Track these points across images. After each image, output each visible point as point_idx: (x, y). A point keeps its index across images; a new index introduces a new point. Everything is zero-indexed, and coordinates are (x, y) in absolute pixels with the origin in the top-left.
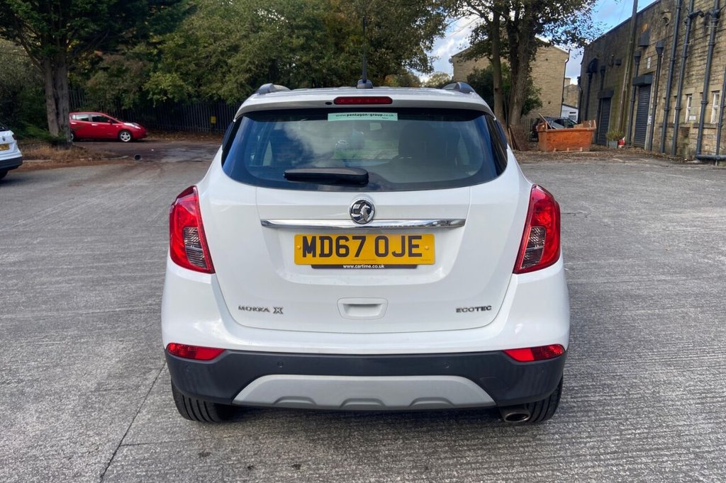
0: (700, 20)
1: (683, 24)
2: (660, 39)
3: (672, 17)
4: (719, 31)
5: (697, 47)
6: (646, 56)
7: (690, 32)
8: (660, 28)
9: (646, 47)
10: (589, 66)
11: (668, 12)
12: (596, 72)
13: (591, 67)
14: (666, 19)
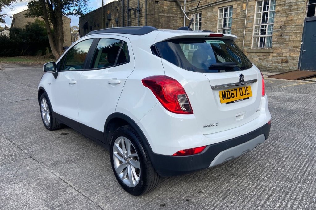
0: (132, 12)
1: (126, 12)
2: (116, 18)
3: (120, 9)
4: (141, 17)
5: (133, 22)
6: (111, 24)
7: (129, 16)
8: (115, 13)
9: (110, 20)
10: (84, 25)
11: (119, 7)
12: (87, 28)
13: (85, 26)
14: (118, 10)
